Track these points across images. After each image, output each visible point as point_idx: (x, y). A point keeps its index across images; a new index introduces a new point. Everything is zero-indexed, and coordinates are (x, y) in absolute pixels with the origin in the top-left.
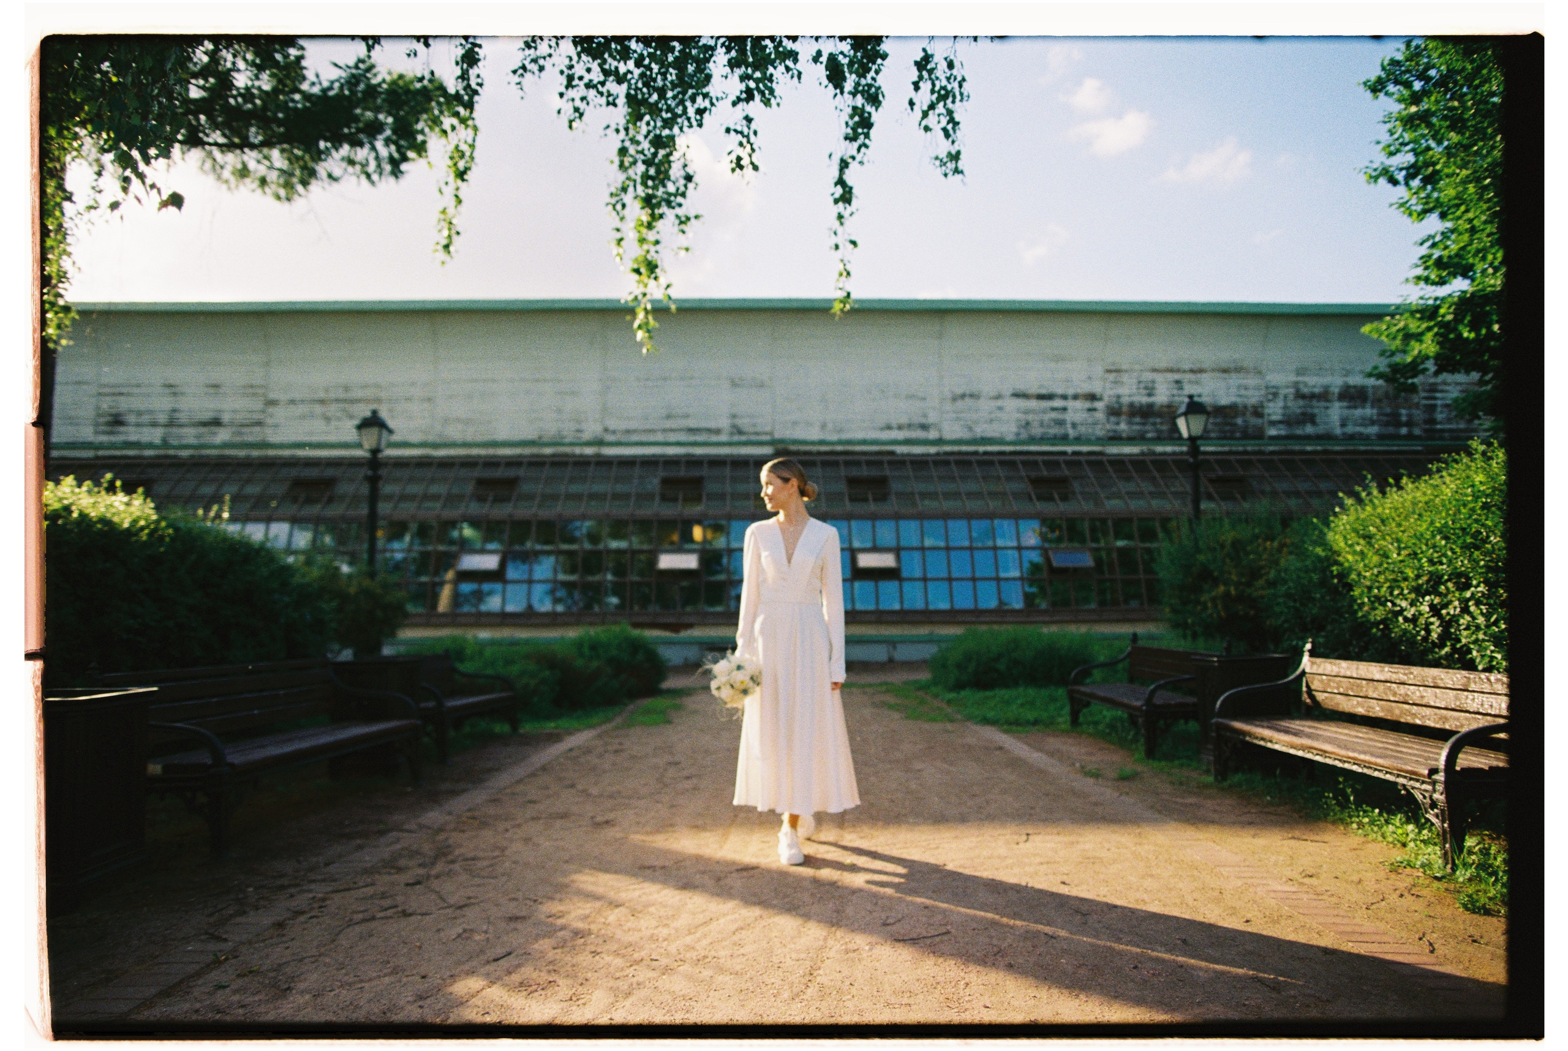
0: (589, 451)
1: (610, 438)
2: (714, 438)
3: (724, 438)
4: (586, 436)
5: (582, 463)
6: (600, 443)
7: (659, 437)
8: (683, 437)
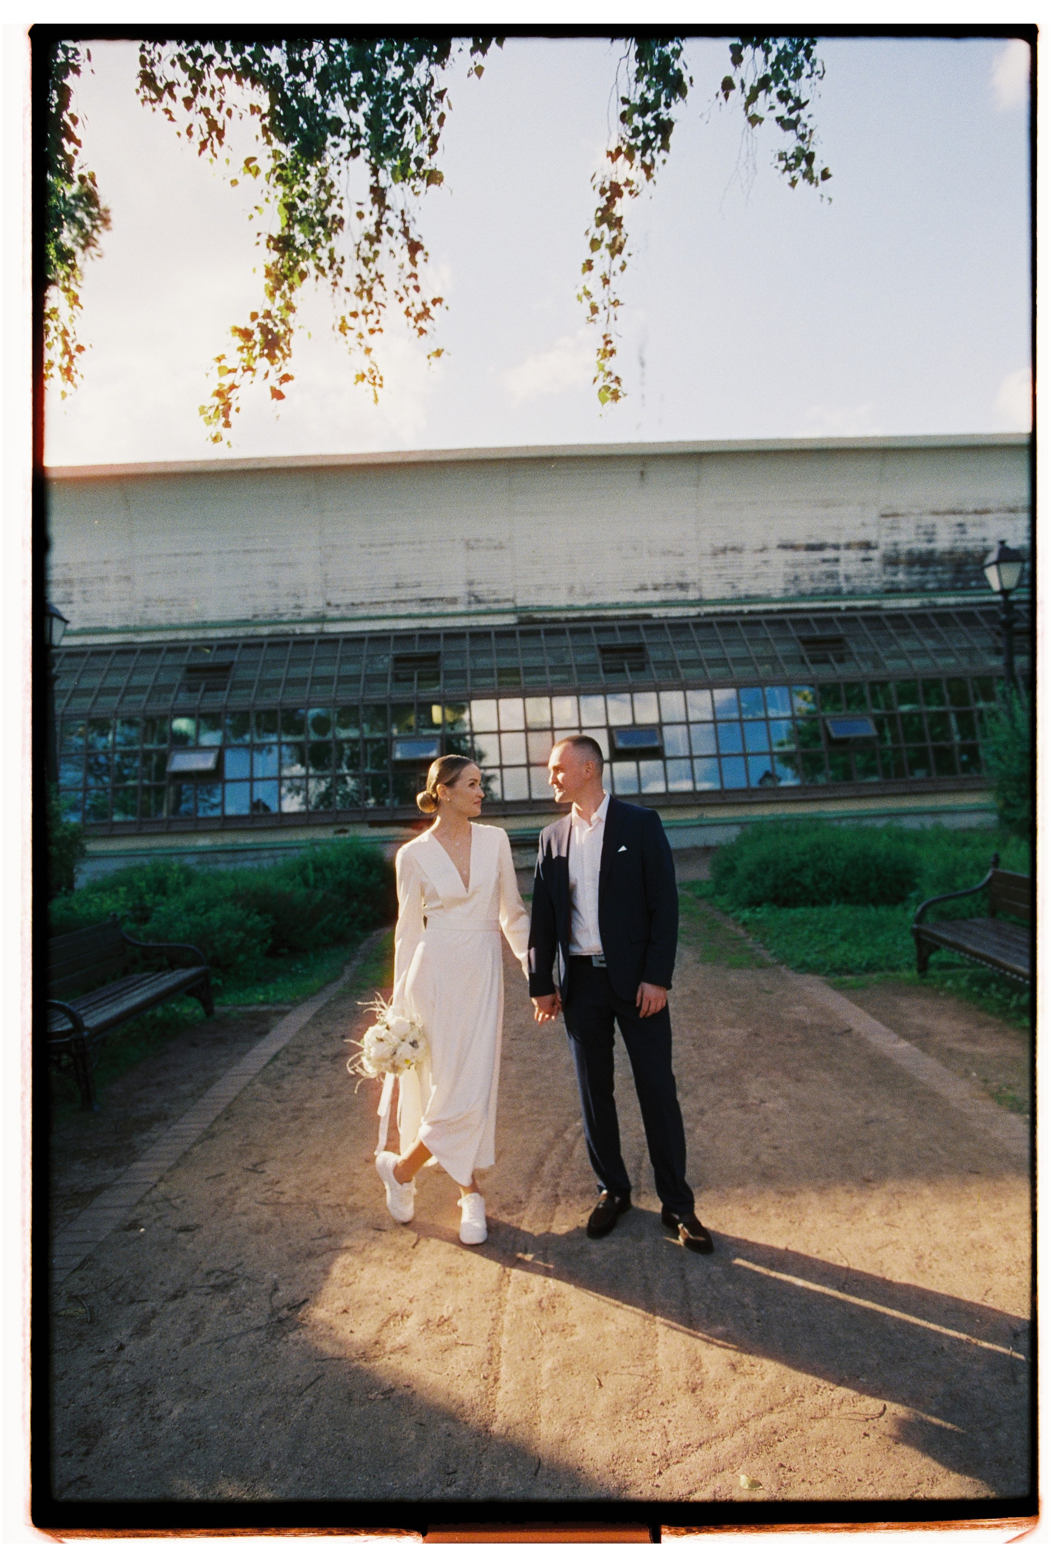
0: (310, 629)
1: (333, 613)
2: (450, 609)
3: (461, 608)
4: (307, 612)
5: (305, 642)
6: (323, 619)
7: (389, 611)
8: (416, 609)
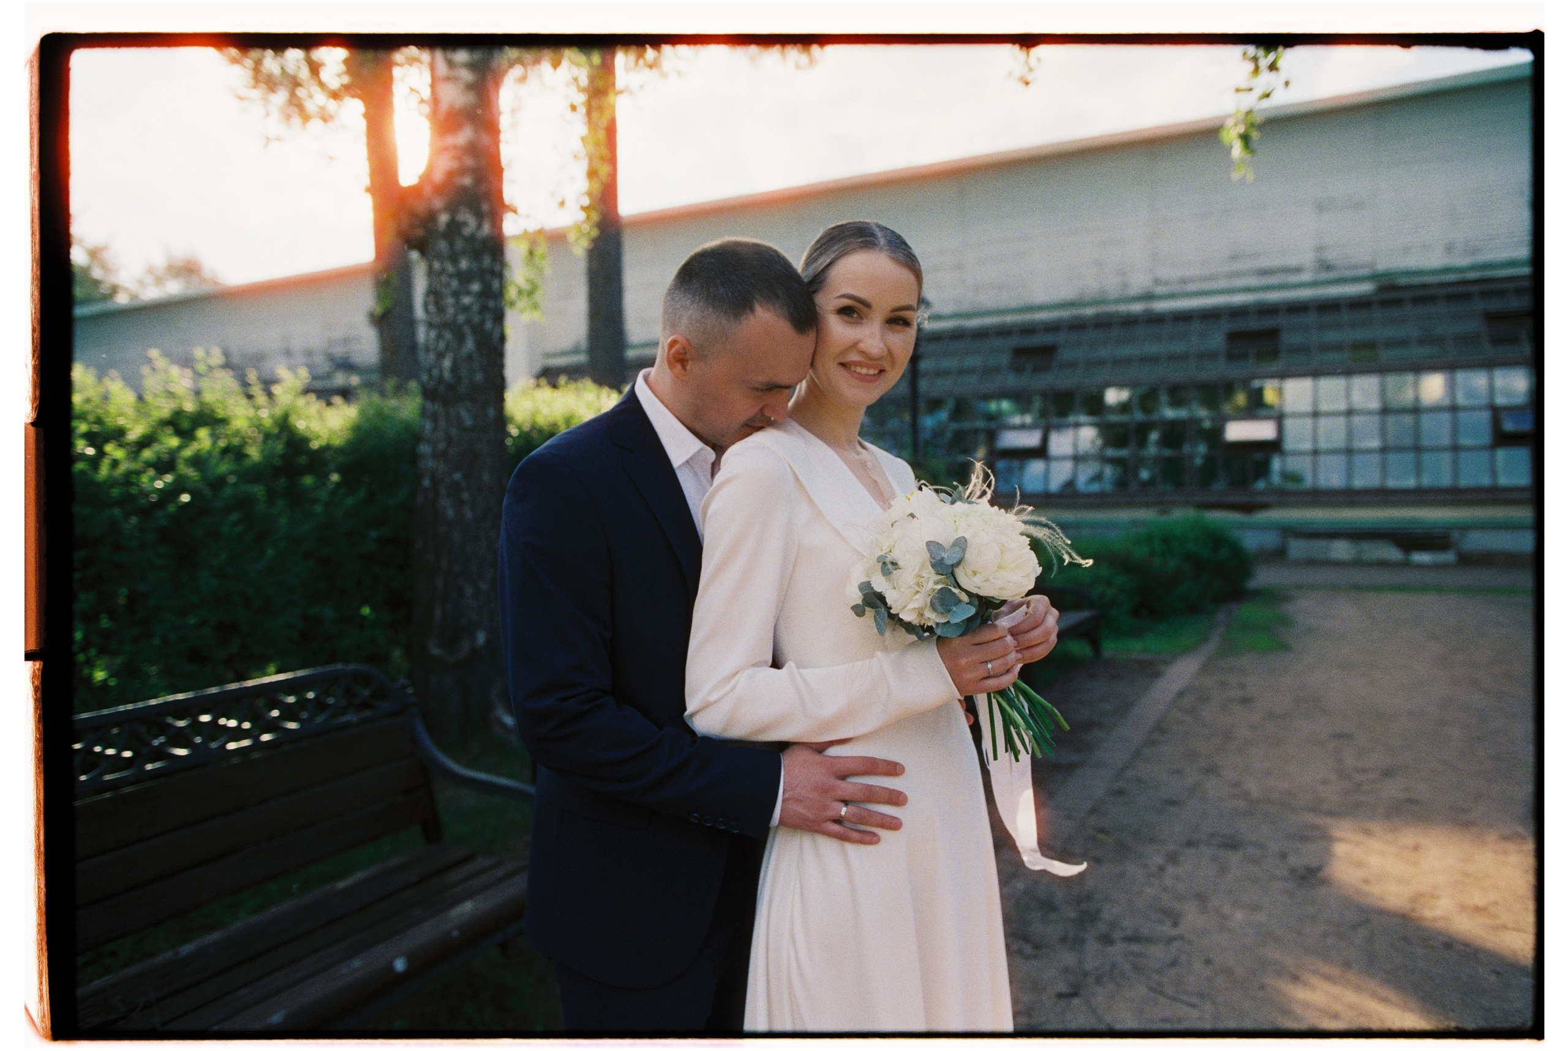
0: (1137, 308)
1: (1160, 290)
2: (1293, 279)
3: (1306, 277)
4: (1135, 290)
5: (1129, 322)
6: (1149, 297)
7: (1223, 284)
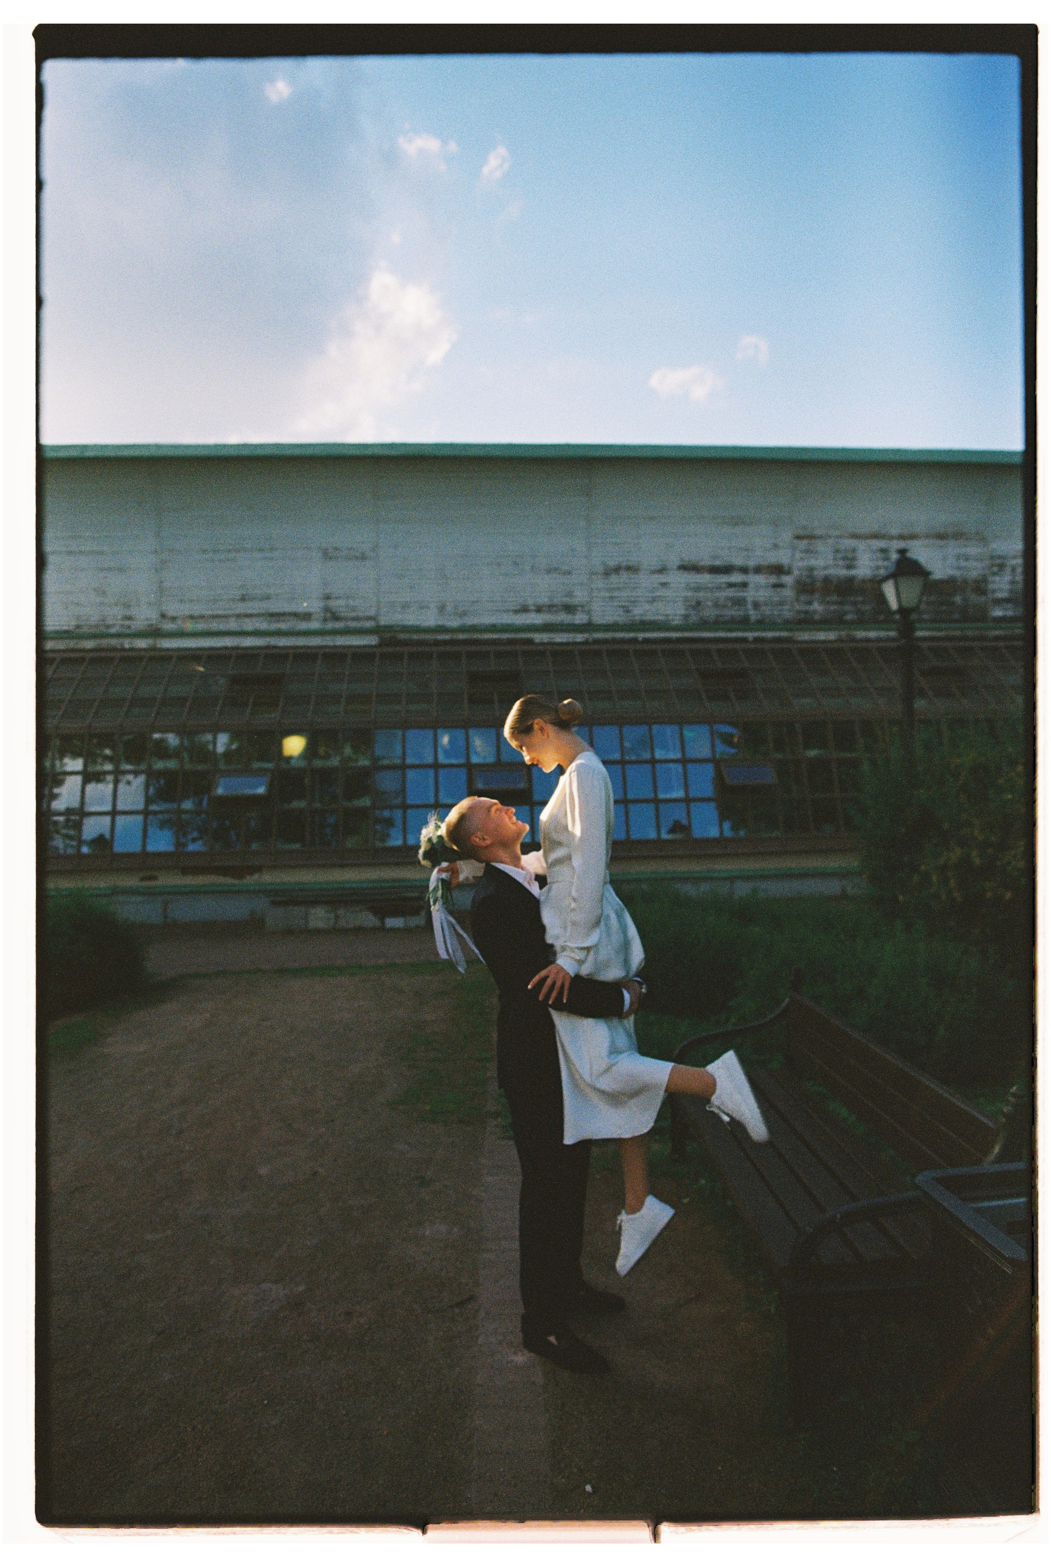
0: (141, 644)
1: (169, 626)
2: (303, 626)
3: (315, 625)
4: (139, 624)
5: (131, 658)
6: (155, 633)
7: (233, 625)
8: (263, 625)
